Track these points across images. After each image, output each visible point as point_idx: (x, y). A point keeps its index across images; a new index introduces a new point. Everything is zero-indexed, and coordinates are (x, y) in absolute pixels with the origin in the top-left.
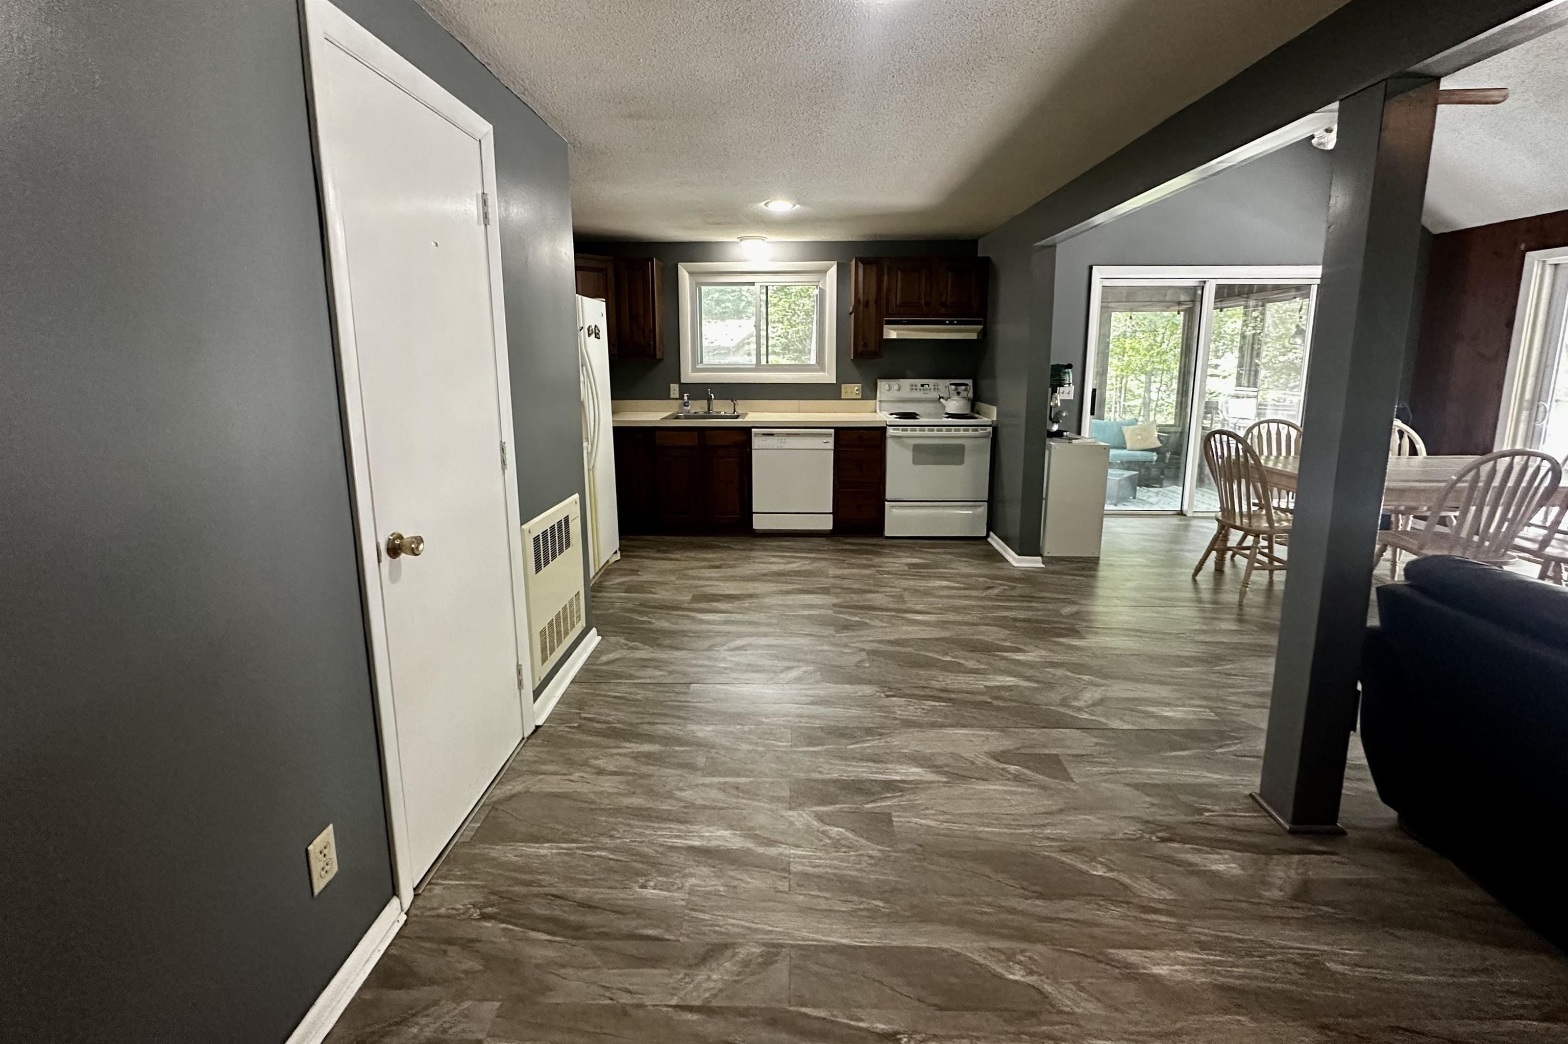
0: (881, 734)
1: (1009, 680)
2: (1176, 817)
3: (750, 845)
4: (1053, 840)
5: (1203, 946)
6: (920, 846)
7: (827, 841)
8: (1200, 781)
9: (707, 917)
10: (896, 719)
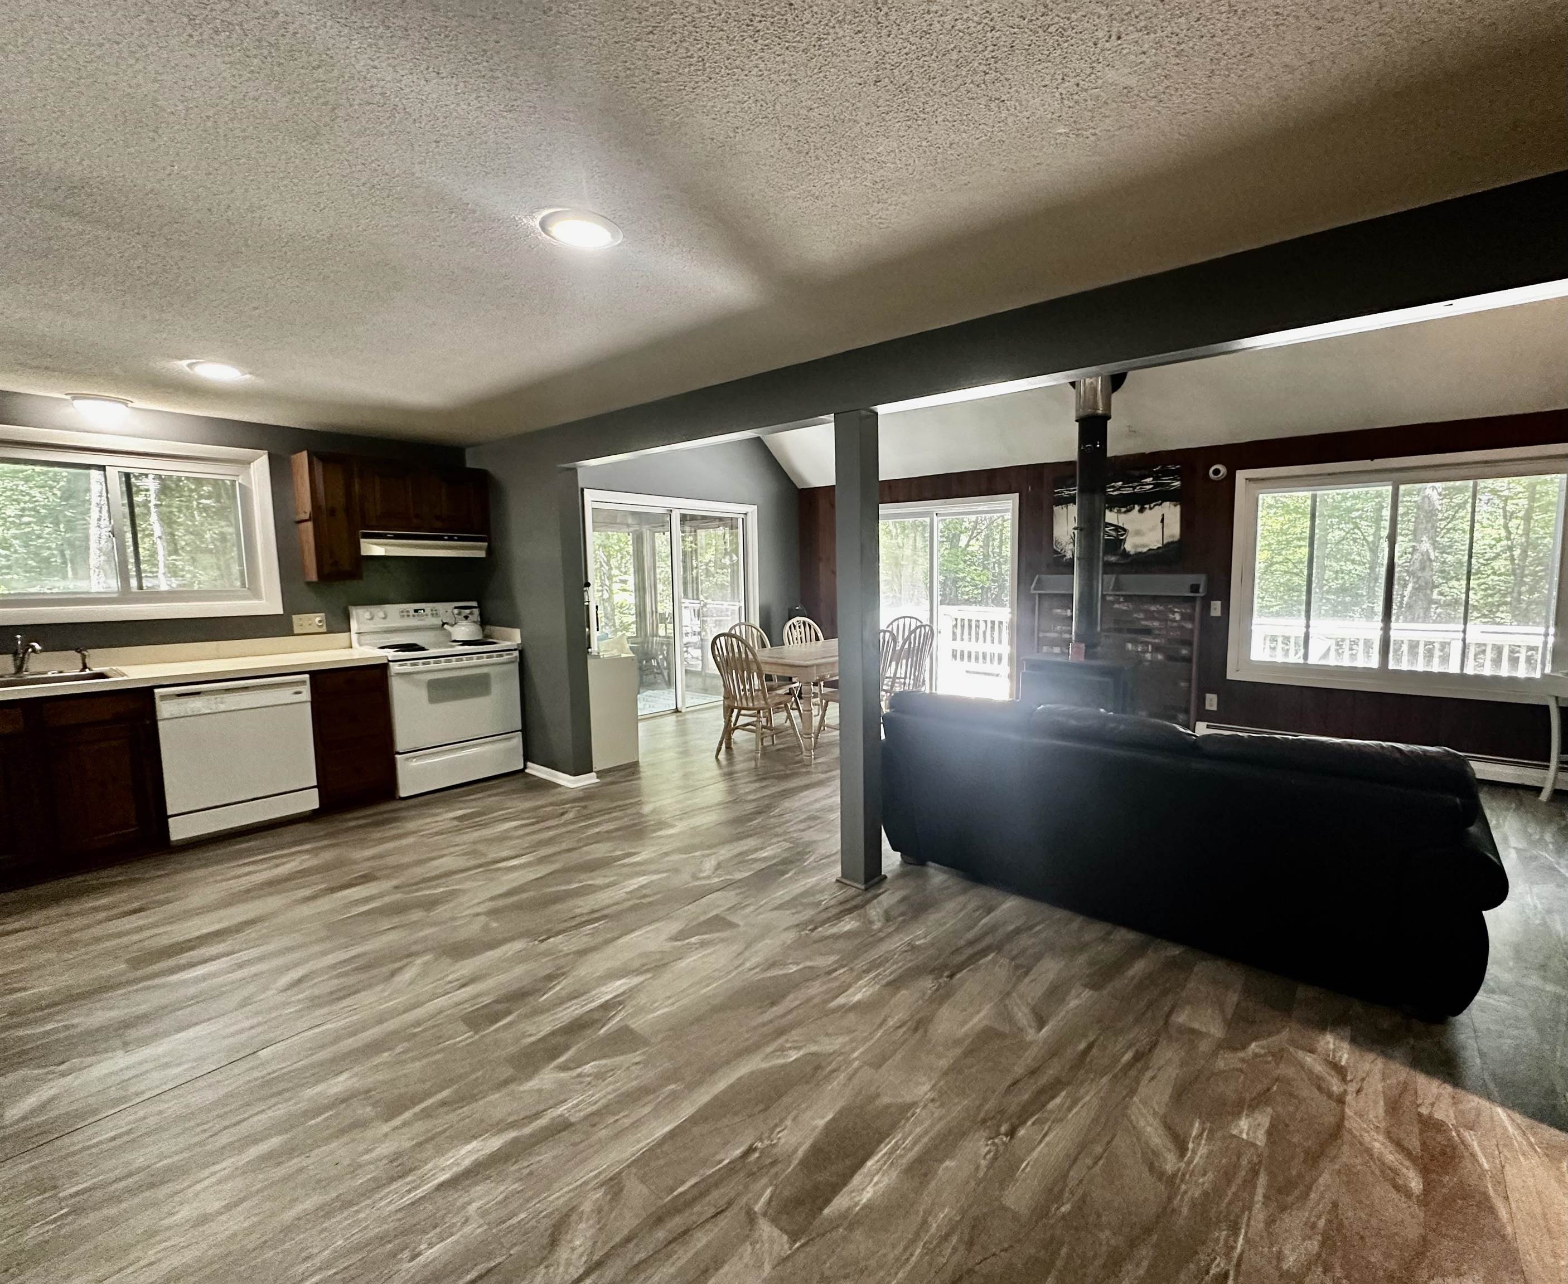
0: (563, 974)
1: (643, 880)
2: (808, 914)
3: (512, 1134)
4: (753, 969)
5: (867, 971)
6: (670, 1030)
7: (589, 1079)
8: (808, 886)
9: (523, 1216)
10: (568, 954)
